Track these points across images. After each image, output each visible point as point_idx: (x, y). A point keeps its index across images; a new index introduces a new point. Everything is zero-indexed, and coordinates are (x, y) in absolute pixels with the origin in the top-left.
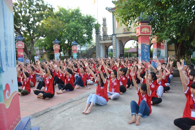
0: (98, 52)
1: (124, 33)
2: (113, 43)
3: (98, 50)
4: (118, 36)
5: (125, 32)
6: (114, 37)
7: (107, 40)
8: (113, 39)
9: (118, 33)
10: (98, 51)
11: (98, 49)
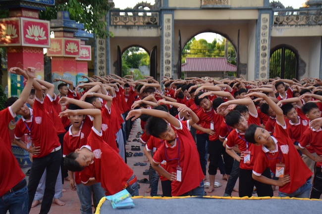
0: (101, 68)
1: (203, 9)
2: (165, 39)
3: (101, 62)
4: (181, 16)
5: (210, 6)
6: (169, 20)
7: (139, 26)
8: (165, 24)
9: (183, 6)
10: (104, 65)
11: (104, 58)
